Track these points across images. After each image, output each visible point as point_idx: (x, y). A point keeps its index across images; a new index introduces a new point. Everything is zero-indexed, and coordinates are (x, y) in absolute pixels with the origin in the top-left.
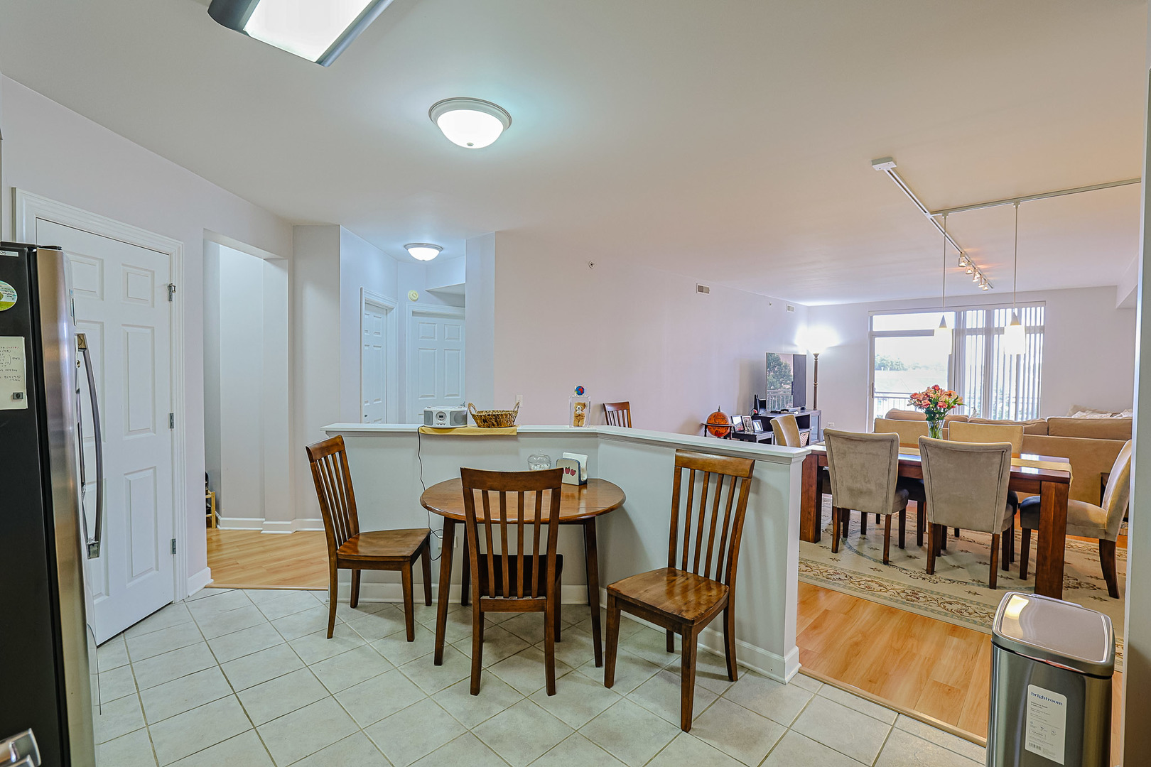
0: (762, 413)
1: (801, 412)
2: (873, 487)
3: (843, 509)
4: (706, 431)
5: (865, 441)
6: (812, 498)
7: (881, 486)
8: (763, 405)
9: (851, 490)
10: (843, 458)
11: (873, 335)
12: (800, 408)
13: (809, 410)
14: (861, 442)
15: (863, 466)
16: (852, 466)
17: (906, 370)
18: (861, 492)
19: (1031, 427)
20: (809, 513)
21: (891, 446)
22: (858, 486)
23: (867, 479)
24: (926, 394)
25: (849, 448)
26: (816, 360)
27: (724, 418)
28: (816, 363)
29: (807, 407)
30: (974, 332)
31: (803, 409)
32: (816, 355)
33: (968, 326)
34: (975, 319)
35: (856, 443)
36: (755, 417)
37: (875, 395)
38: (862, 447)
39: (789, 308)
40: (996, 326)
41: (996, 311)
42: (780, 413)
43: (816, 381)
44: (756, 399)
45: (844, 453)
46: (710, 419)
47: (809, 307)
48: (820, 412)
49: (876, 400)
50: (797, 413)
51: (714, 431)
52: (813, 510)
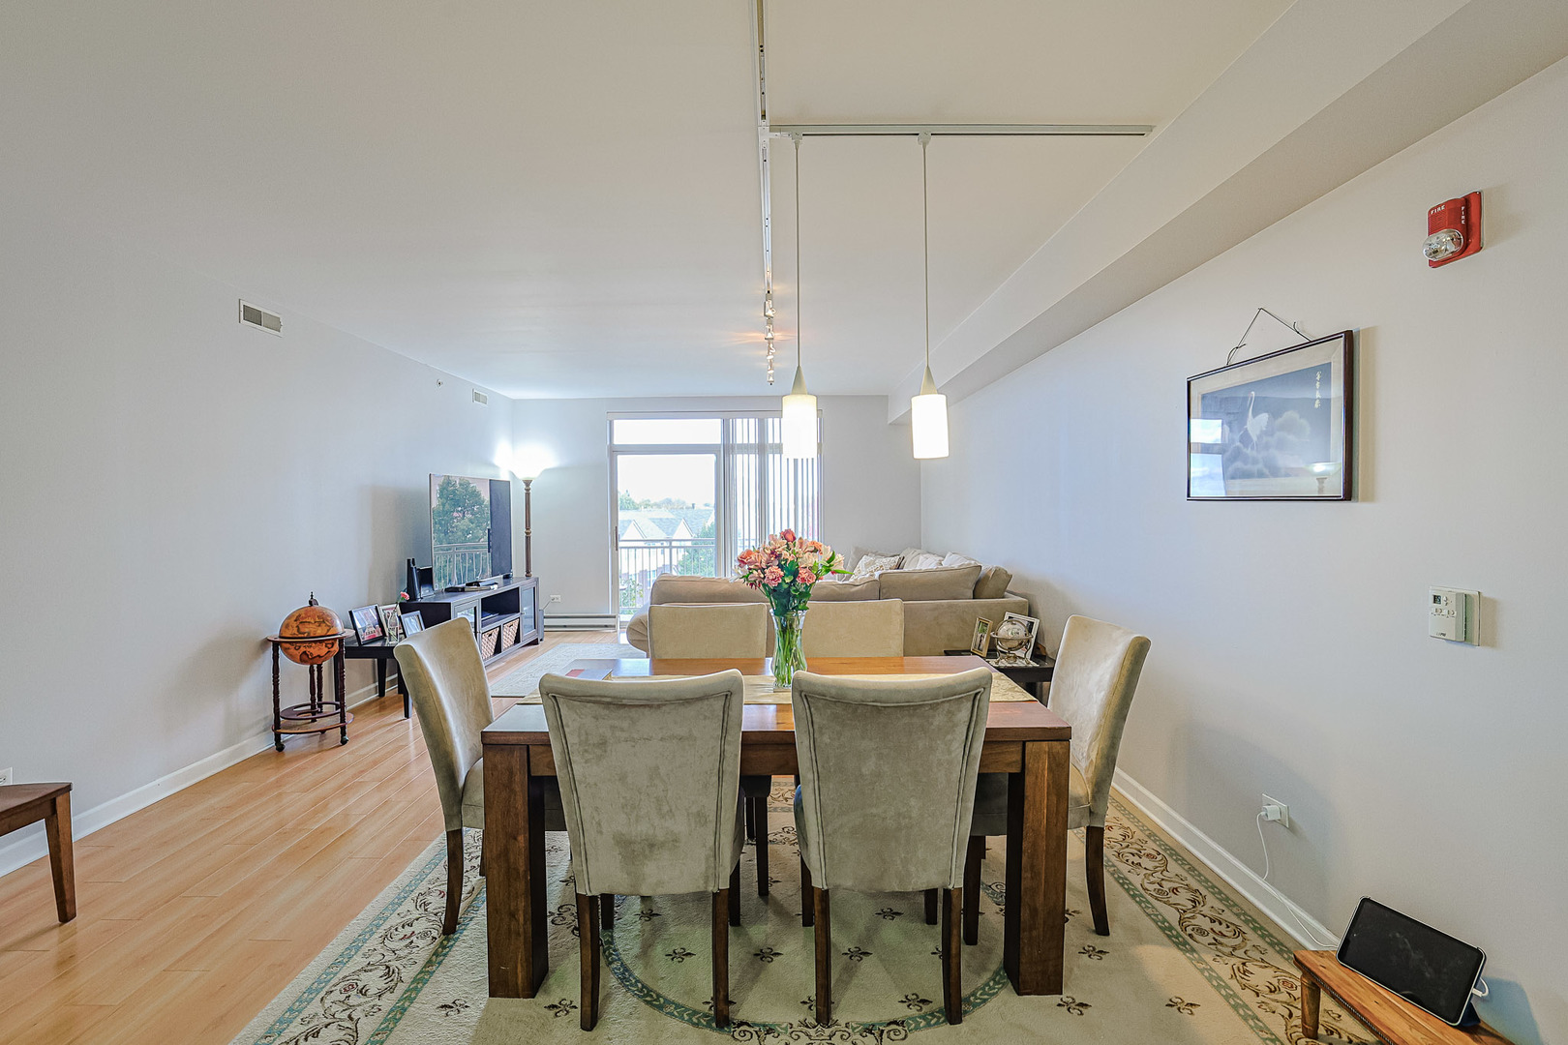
0: (425, 594)
1: (505, 584)
2: (679, 825)
3: (602, 895)
4: (276, 658)
5: (659, 706)
6: (516, 870)
7: (700, 817)
8: (426, 577)
9: (624, 843)
10: (600, 758)
11: (614, 451)
12: (502, 576)
13: (519, 579)
14: (646, 711)
15: (654, 773)
16: (623, 778)
17: (637, 509)
18: (652, 846)
19: (861, 590)
20: (513, 915)
21: (726, 709)
22: (643, 829)
23: (666, 808)
24: (773, 552)
25: (613, 727)
26: (528, 490)
27: (324, 619)
28: (528, 495)
29: (514, 573)
30: (745, 449)
31: (507, 577)
32: (527, 483)
33: (739, 441)
34: (745, 430)
35: (633, 713)
36: (406, 608)
37: (620, 544)
38: (648, 723)
39: (477, 397)
40: (770, 441)
41: (770, 420)
42: (463, 590)
43: (528, 526)
44: (410, 570)
45: (603, 743)
46: (286, 626)
47: (514, 401)
48: (537, 580)
49: (623, 553)
50: (495, 586)
51: (298, 653)
52: (522, 905)
